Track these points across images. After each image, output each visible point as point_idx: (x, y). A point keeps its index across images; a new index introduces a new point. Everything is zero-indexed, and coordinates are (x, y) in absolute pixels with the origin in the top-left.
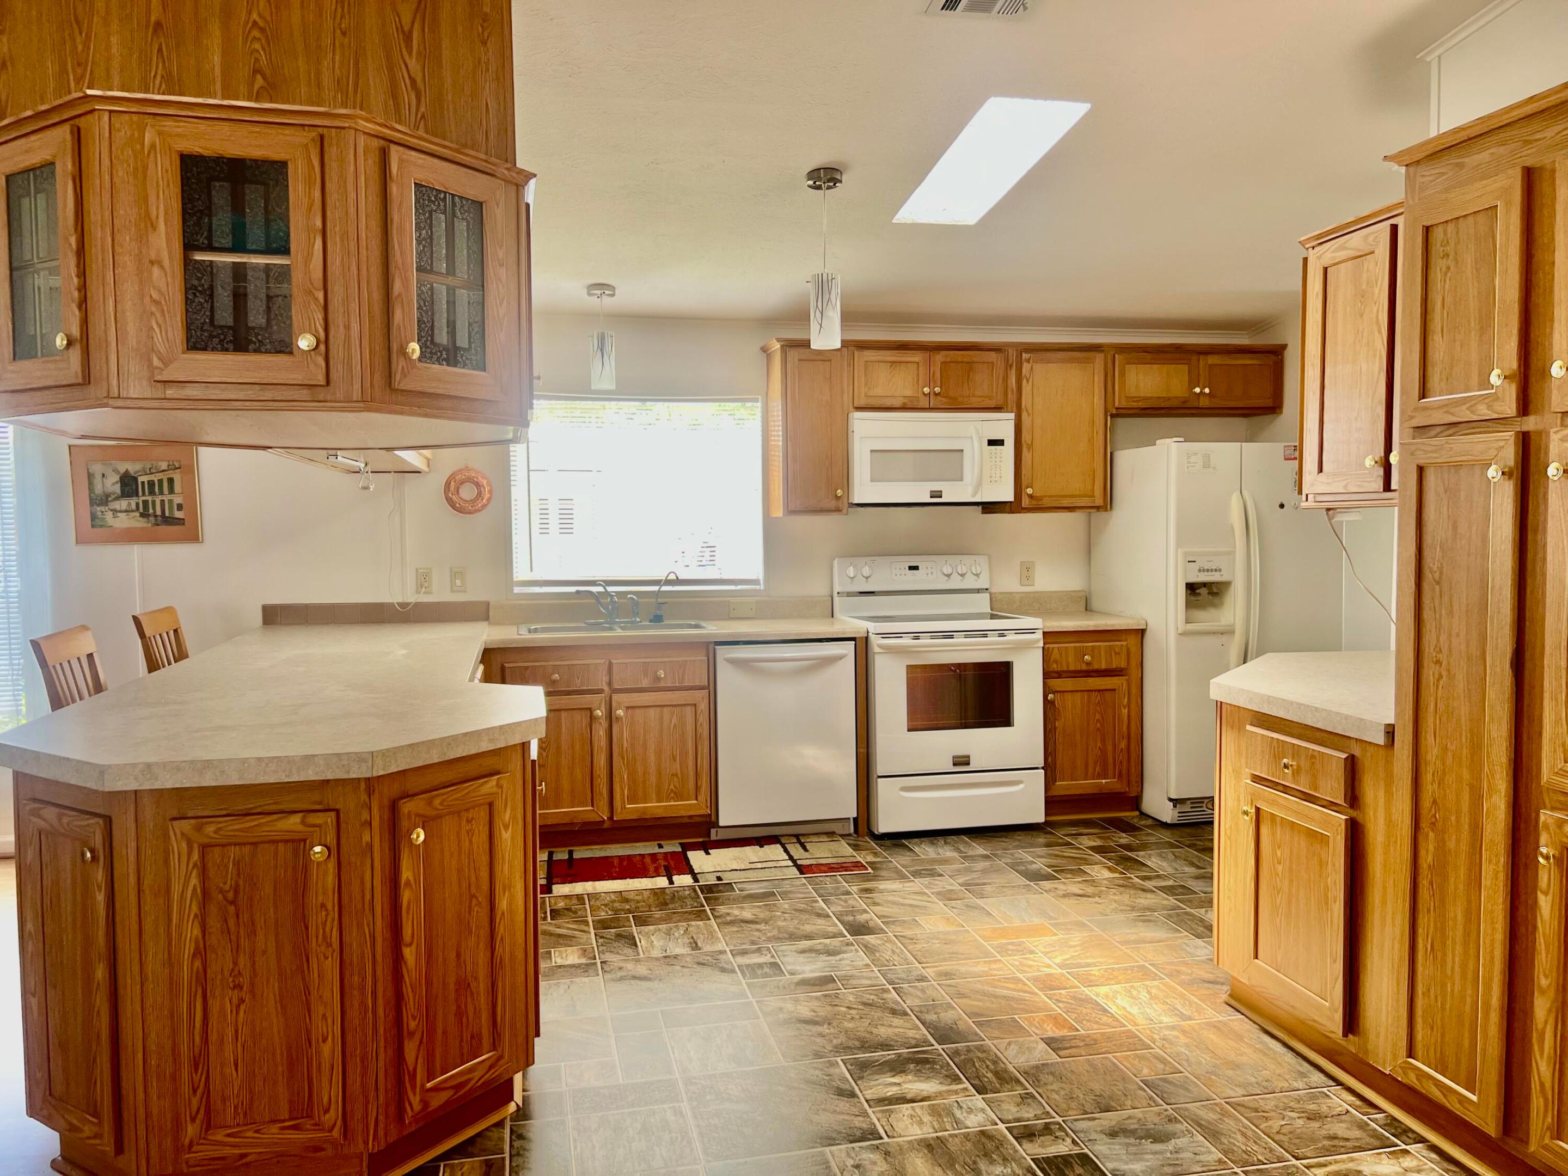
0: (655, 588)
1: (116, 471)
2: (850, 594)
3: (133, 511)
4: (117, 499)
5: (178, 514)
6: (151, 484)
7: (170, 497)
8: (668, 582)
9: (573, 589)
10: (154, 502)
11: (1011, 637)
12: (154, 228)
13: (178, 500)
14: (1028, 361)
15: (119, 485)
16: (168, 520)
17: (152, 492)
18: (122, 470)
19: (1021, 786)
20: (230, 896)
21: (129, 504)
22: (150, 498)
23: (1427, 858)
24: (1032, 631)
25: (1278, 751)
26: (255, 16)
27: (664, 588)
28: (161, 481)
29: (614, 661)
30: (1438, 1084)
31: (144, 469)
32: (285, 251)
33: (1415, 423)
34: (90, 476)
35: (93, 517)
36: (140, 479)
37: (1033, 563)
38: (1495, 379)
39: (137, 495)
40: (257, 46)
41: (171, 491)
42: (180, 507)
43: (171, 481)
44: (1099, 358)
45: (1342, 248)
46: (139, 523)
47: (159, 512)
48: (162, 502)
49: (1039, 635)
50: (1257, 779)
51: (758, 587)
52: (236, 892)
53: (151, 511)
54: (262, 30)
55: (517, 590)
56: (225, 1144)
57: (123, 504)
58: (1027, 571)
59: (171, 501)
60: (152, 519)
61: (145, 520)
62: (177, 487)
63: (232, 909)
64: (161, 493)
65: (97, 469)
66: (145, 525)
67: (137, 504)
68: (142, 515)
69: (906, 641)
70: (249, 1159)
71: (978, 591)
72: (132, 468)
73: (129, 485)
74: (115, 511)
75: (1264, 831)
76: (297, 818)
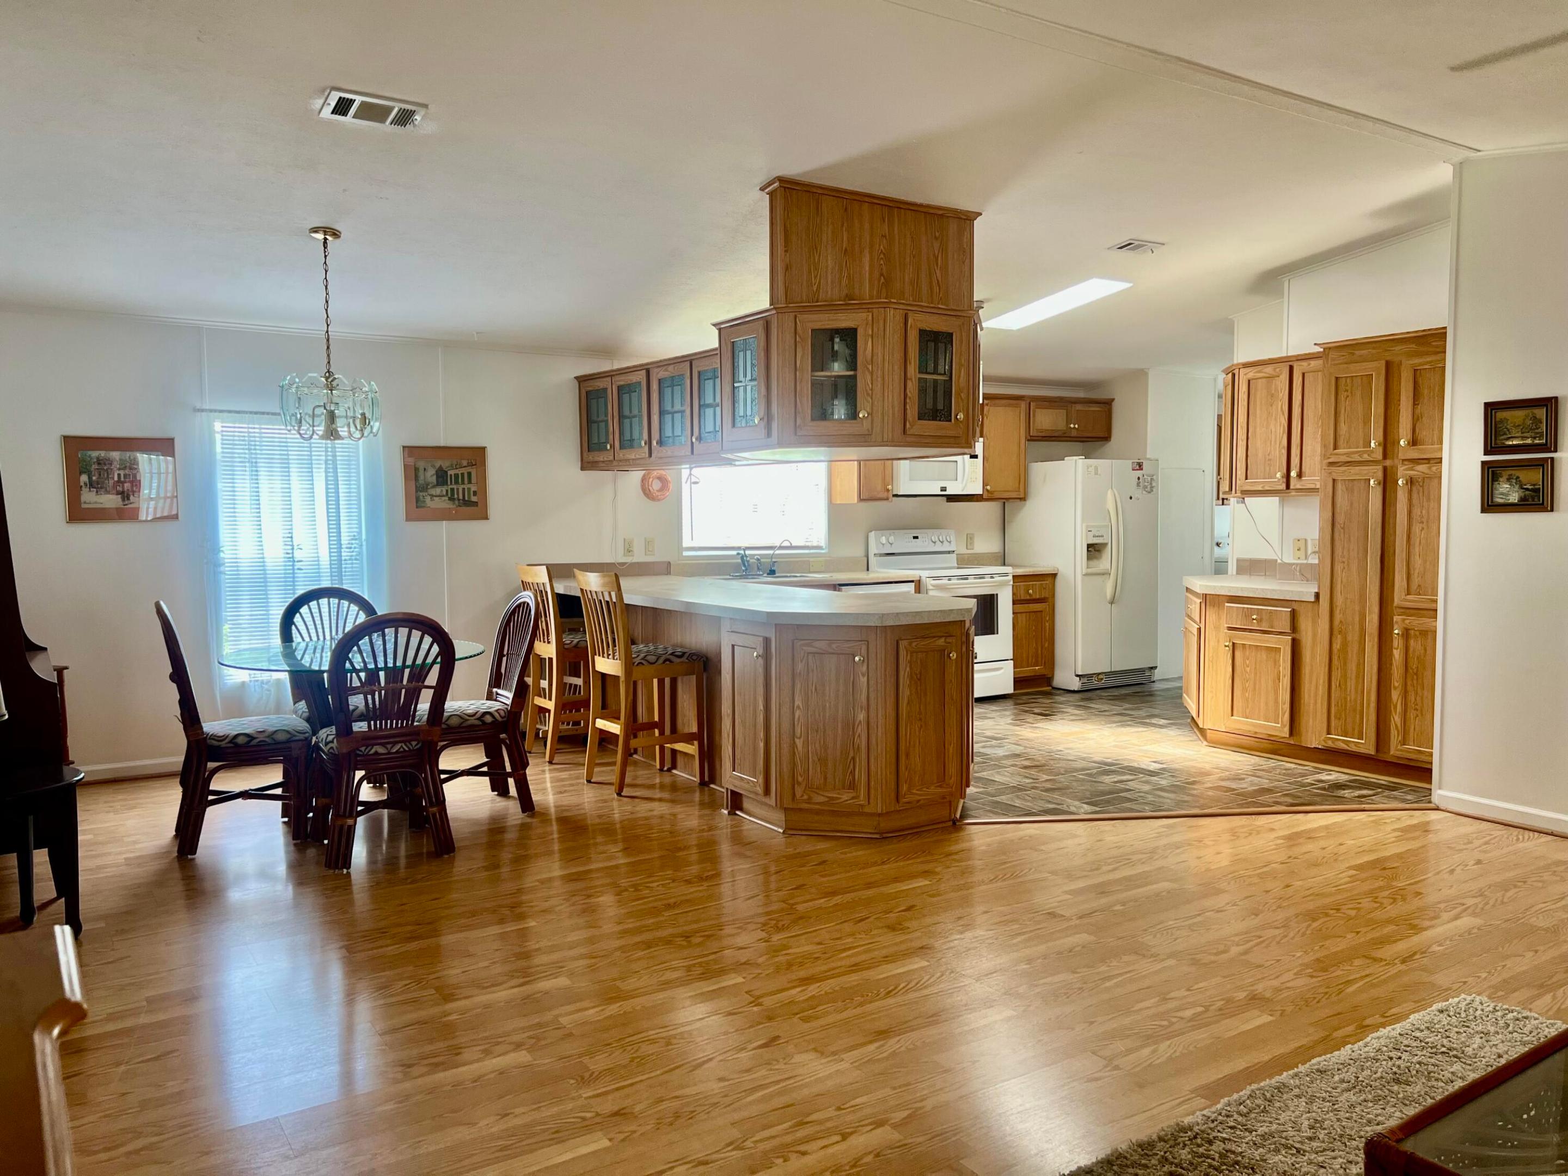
0: (771, 552)
1: (433, 466)
2: (881, 555)
3: (443, 496)
4: (434, 487)
5: (474, 499)
6: (456, 476)
7: (469, 486)
10: (458, 489)
11: (997, 579)
13: (473, 488)
14: (987, 405)
15: (435, 477)
16: (467, 503)
17: (457, 482)
18: (438, 465)
19: (1002, 671)
21: (442, 491)
22: (455, 487)
23: (1337, 646)
24: (1006, 575)
25: (1247, 614)
27: (778, 552)
28: (463, 474)
30: (1343, 741)
31: (452, 466)
33: (1331, 460)
34: (416, 470)
35: (417, 499)
36: (449, 473)
37: (973, 534)
38: (1373, 445)
39: (447, 484)
41: (470, 482)
42: (475, 493)
43: (469, 474)
44: (1023, 405)
45: (1260, 372)
46: (449, 505)
47: (461, 497)
48: (464, 489)
49: (1010, 577)
50: (1230, 629)
51: (823, 551)
53: (456, 496)
55: (686, 553)
57: (438, 491)
58: (970, 539)
59: (469, 489)
60: (457, 502)
61: (451, 502)
62: (474, 480)
64: (463, 483)
65: (421, 465)
66: (452, 506)
67: (447, 491)
68: (450, 499)
69: (945, 581)
71: (949, 552)
72: (445, 464)
73: (442, 477)
74: (432, 496)
75: (1238, 654)
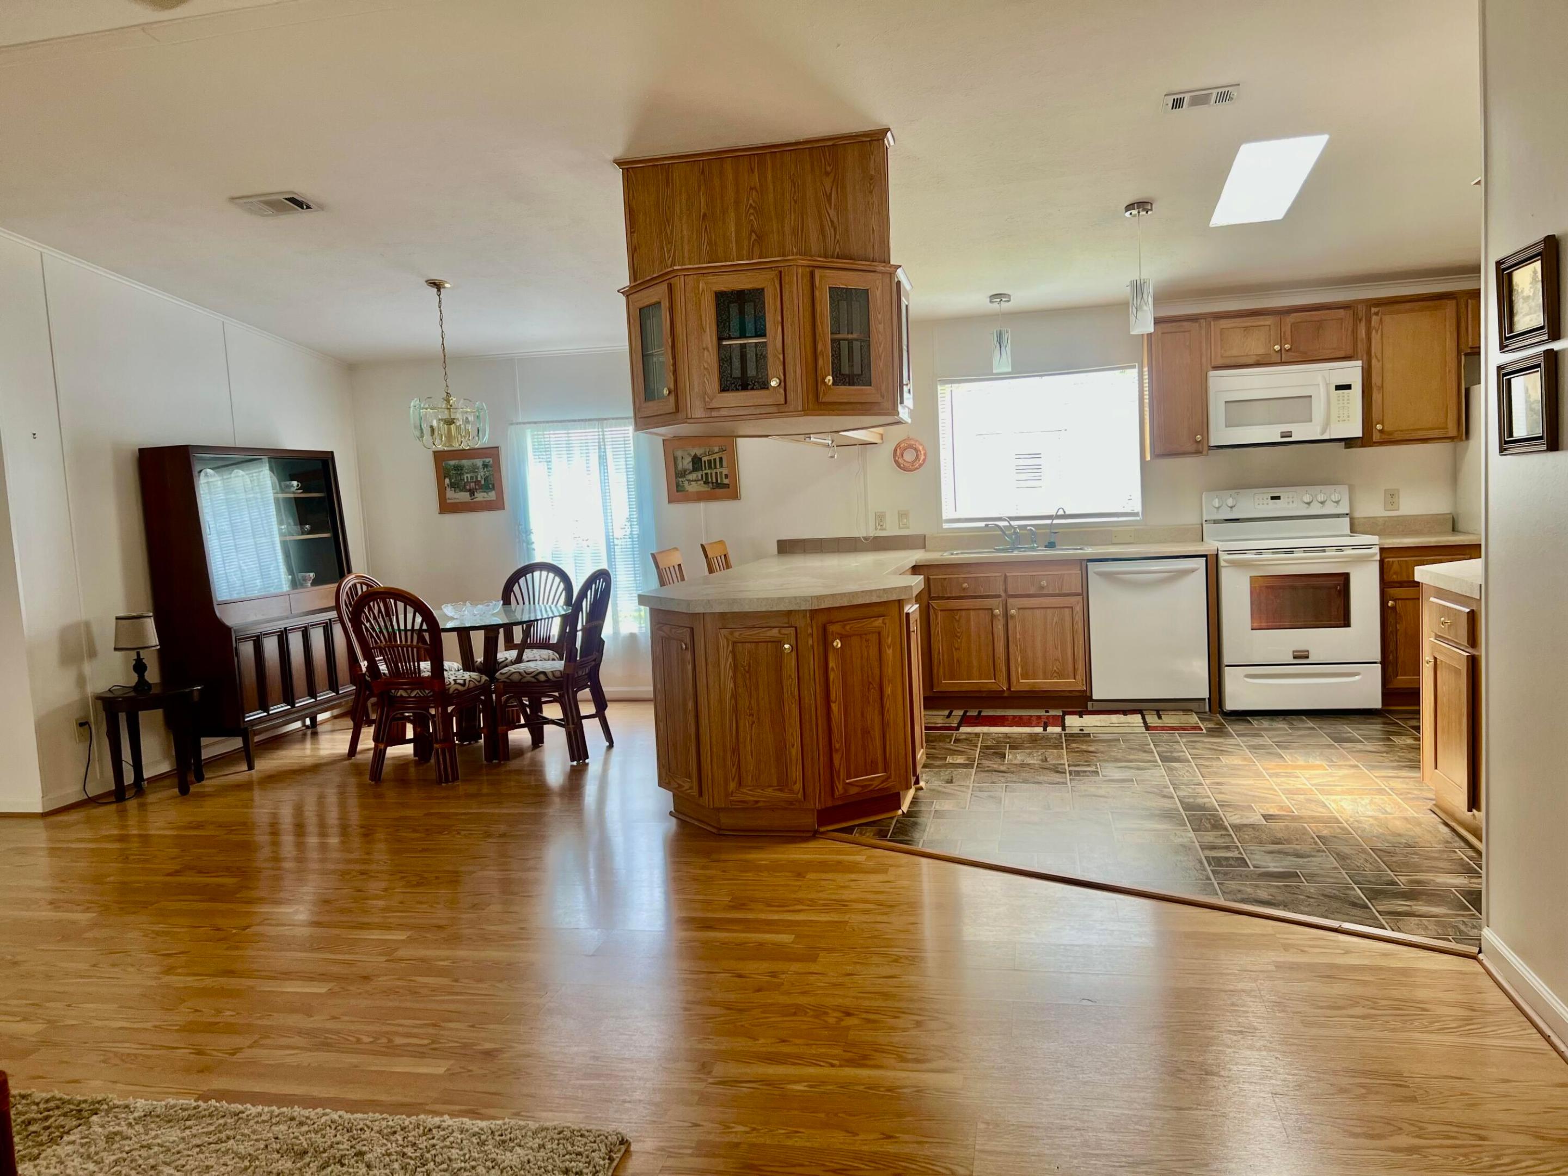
0: (1049, 522)
1: (690, 455)
2: (1216, 522)
3: (699, 480)
4: (690, 473)
5: (726, 481)
6: (710, 461)
7: (721, 470)
8: (1058, 517)
9: (982, 524)
10: (711, 474)
11: (1349, 552)
12: (705, 332)
13: (725, 471)
14: (1377, 314)
15: (691, 464)
16: (719, 486)
17: (710, 467)
18: (693, 454)
19: (1357, 678)
20: (747, 668)
21: (697, 476)
22: (709, 471)
24: (1369, 546)
25: (1441, 615)
26: (751, 201)
27: (1056, 521)
28: (715, 460)
29: (1008, 574)
31: (705, 453)
32: (763, 335)
34: (675, 459)
35: (678, 485)
36: (703, 459)
37: (1398, 490)
39: (702, 470)
40: (752, 217)
41: (721, 466)
42: (726, 476)
43: (721, 459)
44: (1451, 305)
46: (705, 488)
47: (714, 481)
48: (716, 473)
49: (1376, 550)
51: (1138, 518)
52: (750, 666)
53: (710, 480)
54: (755, 208)
55: (946, 526)
56: (747, 794)
57: (693, 476)
58: (1392, 497)
59: (721, 473)
60: (711, 485)
61: (706, 486)
62: (725, 464)
63: (748, 676)
64: (715, 468)
65: (679, 454)
66: (707, 489)
67: (702, 475)
68: (705, 483)
69: (1249, 556)
70: (759, 805)
71: (1338, 516)
72: (698, 451)
73: (697, 462)
74: (689, 481)
75: (1438, 672)
76: (775, 631)
